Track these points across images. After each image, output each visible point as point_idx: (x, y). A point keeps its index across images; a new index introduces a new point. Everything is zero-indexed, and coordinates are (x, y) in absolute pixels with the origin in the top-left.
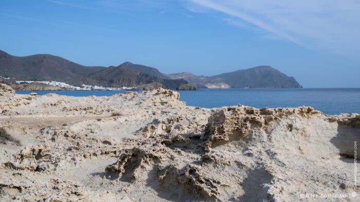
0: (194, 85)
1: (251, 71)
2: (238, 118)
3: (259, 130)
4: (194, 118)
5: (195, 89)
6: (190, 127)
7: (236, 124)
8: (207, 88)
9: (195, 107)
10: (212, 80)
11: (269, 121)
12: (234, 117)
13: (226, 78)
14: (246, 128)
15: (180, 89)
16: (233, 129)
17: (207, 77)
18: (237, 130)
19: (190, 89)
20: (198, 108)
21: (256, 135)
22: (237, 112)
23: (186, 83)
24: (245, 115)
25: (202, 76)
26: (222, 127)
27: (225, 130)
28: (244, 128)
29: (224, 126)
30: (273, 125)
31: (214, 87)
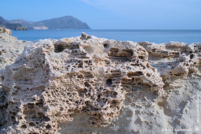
0: (26, 27)
1: (61, 19)
2: (89, 75)
3: (149, 106)
4: (17, 51)
5: (26, 30)
6: (12, 59)
7: (82, 92)
8: (34, 29)
9: (22, 41)
10: (37, 24)
11: (173, 79)
12: (78, 70)
13: (46, 23)
14: (115, 103)
15: (17, 29)
16: (73, 106)
17: (34, 23)
18: (84, 109)
19: (23, 30)
20: (25, 42)
21: (138, 121)
22: (83, 55)
23: (21, 26)
24: (108, 63)
25: (31, 22)
26: (41, 103)
27: (48, 113)
28: (107, 105)
29: (46, 98)
30: (181, 91)
31: (38, 28)
